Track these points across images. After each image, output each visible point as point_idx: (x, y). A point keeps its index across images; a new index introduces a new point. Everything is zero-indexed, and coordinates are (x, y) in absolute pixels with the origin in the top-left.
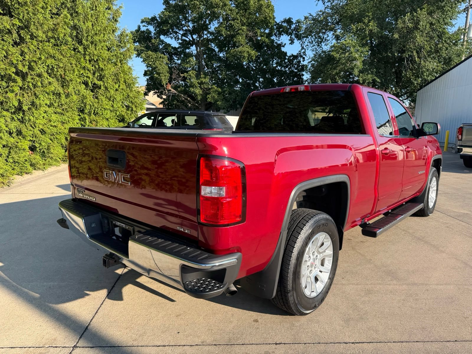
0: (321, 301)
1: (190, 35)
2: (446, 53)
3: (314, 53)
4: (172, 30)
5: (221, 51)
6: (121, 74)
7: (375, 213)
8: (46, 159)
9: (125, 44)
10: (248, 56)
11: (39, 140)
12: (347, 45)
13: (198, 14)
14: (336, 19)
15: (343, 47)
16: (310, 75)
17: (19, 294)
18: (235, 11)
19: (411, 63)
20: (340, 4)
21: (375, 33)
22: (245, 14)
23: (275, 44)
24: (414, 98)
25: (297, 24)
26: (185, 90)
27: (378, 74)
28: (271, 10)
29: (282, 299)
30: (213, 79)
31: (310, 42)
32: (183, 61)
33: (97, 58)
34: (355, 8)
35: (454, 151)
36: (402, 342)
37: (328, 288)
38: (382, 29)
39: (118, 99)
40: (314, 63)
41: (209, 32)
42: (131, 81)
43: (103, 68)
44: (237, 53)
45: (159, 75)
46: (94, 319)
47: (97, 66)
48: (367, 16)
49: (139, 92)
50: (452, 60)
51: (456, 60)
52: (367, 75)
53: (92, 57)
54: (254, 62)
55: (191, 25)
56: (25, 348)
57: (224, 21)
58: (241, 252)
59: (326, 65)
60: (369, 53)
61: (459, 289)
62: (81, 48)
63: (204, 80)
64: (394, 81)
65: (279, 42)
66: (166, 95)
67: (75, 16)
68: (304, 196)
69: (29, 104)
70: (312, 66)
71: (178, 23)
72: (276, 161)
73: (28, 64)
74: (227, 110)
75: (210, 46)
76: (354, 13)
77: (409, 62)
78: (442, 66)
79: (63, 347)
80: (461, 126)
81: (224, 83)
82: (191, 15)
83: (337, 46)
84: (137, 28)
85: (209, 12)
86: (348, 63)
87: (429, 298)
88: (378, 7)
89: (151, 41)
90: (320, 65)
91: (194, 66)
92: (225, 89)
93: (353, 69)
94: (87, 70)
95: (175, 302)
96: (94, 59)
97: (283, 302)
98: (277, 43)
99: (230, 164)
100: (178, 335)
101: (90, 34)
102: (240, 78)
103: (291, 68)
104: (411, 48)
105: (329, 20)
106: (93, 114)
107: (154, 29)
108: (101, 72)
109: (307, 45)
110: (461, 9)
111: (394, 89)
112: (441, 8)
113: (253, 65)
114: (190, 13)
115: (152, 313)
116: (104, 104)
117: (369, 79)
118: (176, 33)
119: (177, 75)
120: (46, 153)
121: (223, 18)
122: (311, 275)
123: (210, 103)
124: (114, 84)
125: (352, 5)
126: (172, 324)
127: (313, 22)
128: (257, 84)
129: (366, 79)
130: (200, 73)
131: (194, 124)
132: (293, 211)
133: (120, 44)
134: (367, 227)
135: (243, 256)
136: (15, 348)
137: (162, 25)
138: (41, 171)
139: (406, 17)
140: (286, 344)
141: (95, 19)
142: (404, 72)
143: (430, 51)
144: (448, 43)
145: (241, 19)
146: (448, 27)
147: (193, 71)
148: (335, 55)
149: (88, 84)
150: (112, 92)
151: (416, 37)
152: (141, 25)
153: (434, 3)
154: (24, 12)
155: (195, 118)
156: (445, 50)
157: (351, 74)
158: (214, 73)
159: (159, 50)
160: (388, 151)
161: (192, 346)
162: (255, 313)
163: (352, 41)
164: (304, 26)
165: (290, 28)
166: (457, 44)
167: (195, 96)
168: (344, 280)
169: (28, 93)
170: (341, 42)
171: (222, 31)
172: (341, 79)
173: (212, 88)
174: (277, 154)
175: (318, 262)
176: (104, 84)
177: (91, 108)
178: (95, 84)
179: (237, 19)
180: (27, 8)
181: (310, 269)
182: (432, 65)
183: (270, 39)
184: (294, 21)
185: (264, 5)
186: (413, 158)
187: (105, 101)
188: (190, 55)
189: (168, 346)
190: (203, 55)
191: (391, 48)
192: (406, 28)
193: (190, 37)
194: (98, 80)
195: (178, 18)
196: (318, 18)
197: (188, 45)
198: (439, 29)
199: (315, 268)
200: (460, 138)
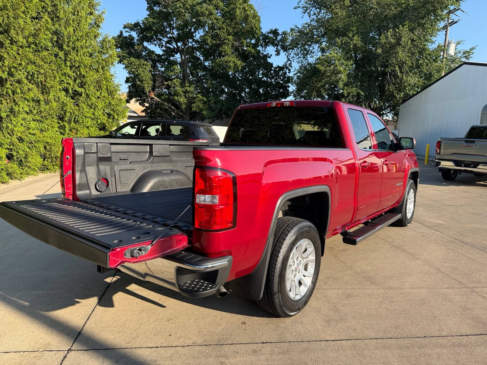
0: (305, 304)
1: (174, 43)
2: (426, 69)
3: (300, 65)
4: (156, 36)
5: (206, 59)
6: (103, 81)
7: (355, 222)
8: (23, 168)
9: (107, 50)
10: (234, 66)
11: (17, 148)
12: (332, 59)
13: (183, 21)
14: (321, 32)
15: (328, 60)
16: (296, 87)
17: (8, 303)
18: (221, 20)
19: (394, 77)
20: (325, 17)
21: (359, 48)
22: (231, 24)
23: (261, 55)
24: (396, 111)
25: (283, 36)
26: (169, 98)
27: (362, 87)
28: (258, 20)
29: (269, 301)
30: (198, 88)
31: (295, 54)
32: (167, 68)
33: (78, 64)
34: (340, 22)
35: (434, 164)
36: (377, 339)
37: (311, 292)
38: (365, 43)
39: (100, 107)
40: (300, 75)
41: (194, 40)
42: (114, 89)
43: (84, 75)
44: (223, 62)
45: (142, 83)
46: (86, 325)
47: (78, 73)
48: (351, 30)
49: (121, 100)
50: (432, 76)
51: (436, 76)
52: (352, 88)
53: (74, 64)
54: (240, 72)
55: (176, 32)
56: (19, 352)
57: (210, 30)
58: (231, 255)
59: (311, 77)
60: (354, 67)
61: (431, 291)
62: (61, 54)
63: (188, 89)
64: (377, 94)
65: (265, 53)
66: (149, 103)
67: (56, 21)
68: (289, 206)
69: (8, 111)
70: (297, 78)
71: (162, 30)
72: (263, 172)
73: (7, 70)
74: (213, 120)
75: (195, 54)
76: (339, 27)
77: (392, 77)
78: (424, 82)
79: (58, 351)
80: (439, 140)
81: (209, 93)
82: (175, 22)
83: (322, 59)
84: (119, 34)
85: (194, 20)
86: (333, 76)
87: (403, 300)
88: (362, 22)
89: (134, 48)
90: (306, 77)
91: (179, 74)
92: (210, 98)
93: (337, 82)
94: (67, 77)
95: (166, 308)
96: (75, 65)
97: (270, 304)
98: (263, 54)
99: (223, 175)
100: (169, 337)
101: (71, 39)
102: (225, 87)
103: (276, 79)
104: (393, 63)
105: (315, 33)
106: (74, 122)
107: (137, 35)
108: (82, 79)
109: (293, 57)
110: (441, 27)
111: (377, 102)
112: (422, 26)
113: (239, 75)
114: (175, 21)
115: (143, 318)
116: (85, 112)
117: (353, 92)
118: (160, 40)
119: (160, 83)
120: (23, 161)
121: (209, 27)
122: (295, 279)
123: (195, 112)
124: (96, 92)
125: (337, 19)
126: (164, 328)
127: (298, 34)
128: (243, 95)
129: (350, 92)
130: (185, 82)
131: (179, 134)
132: (279, 219)
133: (102, 50)
134: (348, 235)
135: (234, 258)
136: (9, 352)
137: (146, 31)
138: (18, 181)
139: (389, 33)
140: (272, 343)
141: (77, 25)
142: (387, 86)
143: (412, 67)
144: (428, 59)
145: (227, 28)
146: (428, 43)
147: (177, 79)
148: (321, 67)
149: (69, 91)
150: (94, 100)
151: (399, 53)
152: (123, 30)
153: (415, 20)
154: (4, 16)
155: (180, 127)
156: (426, 66)
157: (336, 87)
158: (199, 82)
159: (142, 57)
160: (366, 164)
161: (183, 346)
162: (243, 316)
163: (337, 54)
164: (290, 38)
165: (276, 40)
166: (437, 61)
167: (179, 105)
168: (326, 285)
169: (6, 100)
170: (326, 54)
171: (208, 40)
172: (326, 91)
173: (197, 97)
174: (264, 166)
175: (302, 267)
176: (85, 91)
177: (71, 116)
178: (75, 91)
179: (224, 29)
180: (7, 12)
181: (294, 273)
182: (413, 80)
183: (256, 50)
184: (280, 32)
185: (250, 15)
186: (393, 171)
187: (86, 109)
188: (175, 63)
189: (160, 347)
190: (188, 63)
191: (375, 63)
192: (389, 43)
193: (174, 44)
194: (79, 87)
195: (163, 25)
196: (304, 30)
197: (173, 53)
198: (420, 45)
199: (299, 272)
200: (438, 152)
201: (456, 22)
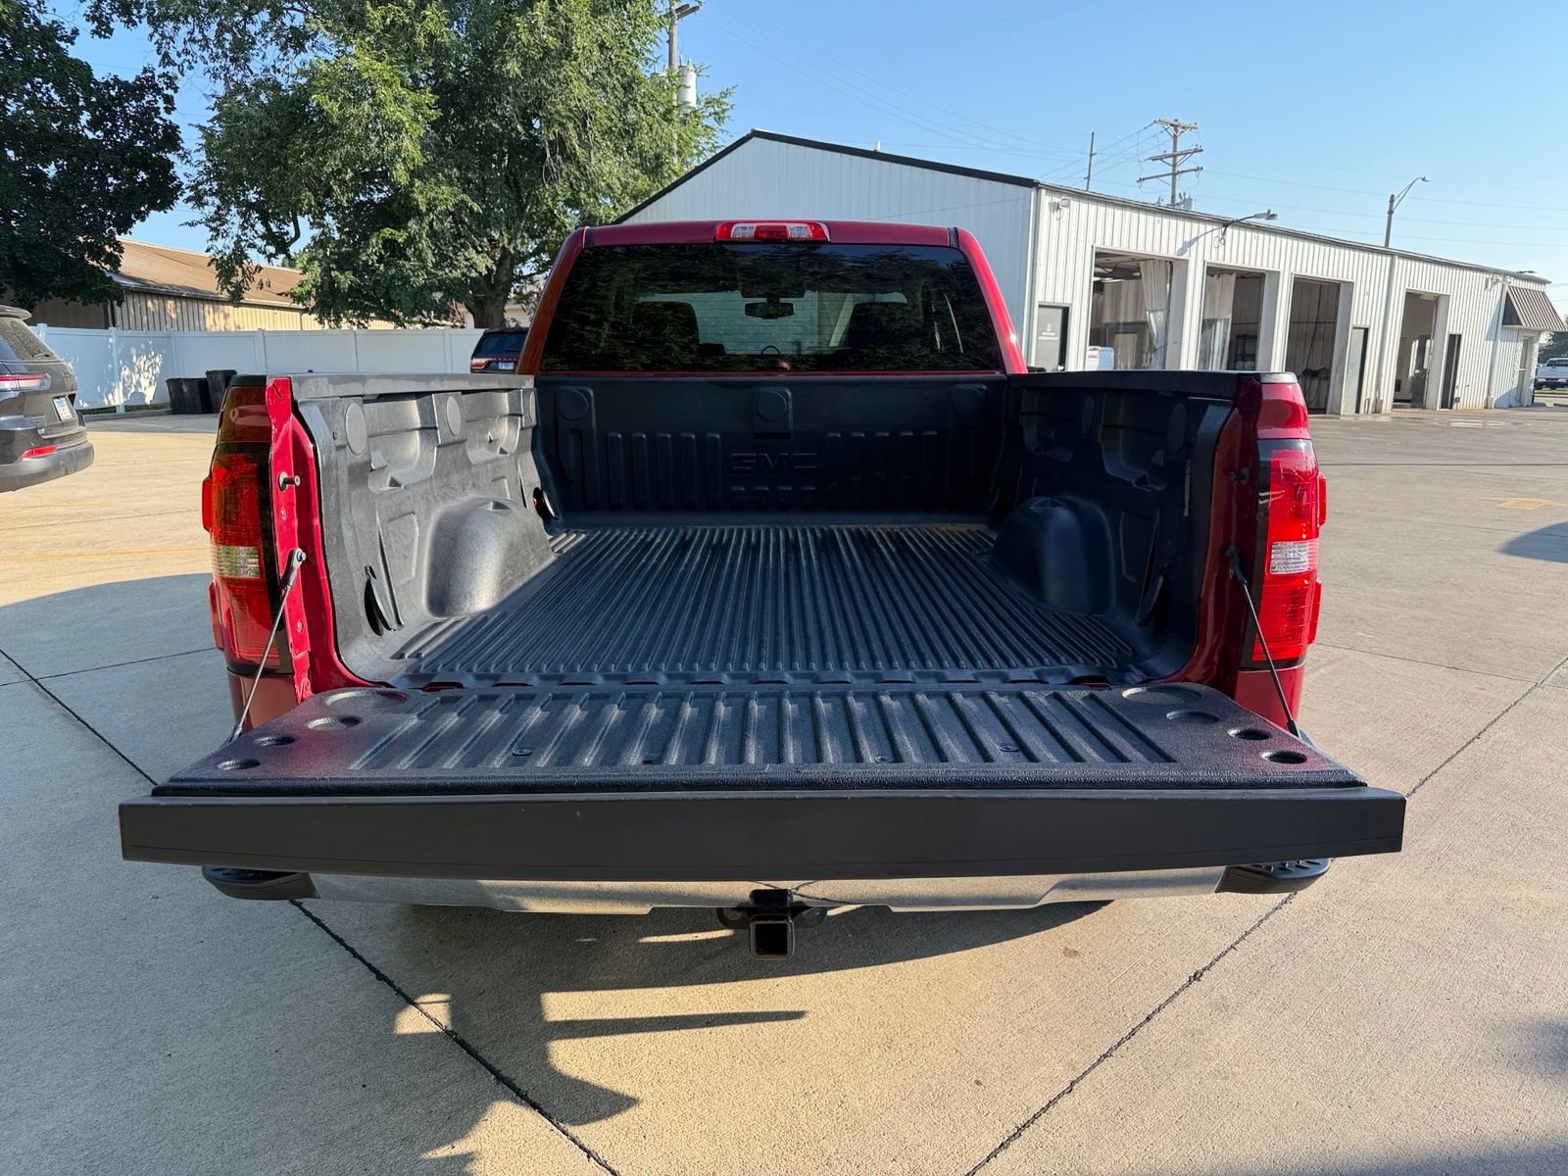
19: (564, 160)
21: (448, 48)
31: (195, 41)
51: (675, 167)
52: (438, 186)
59: (287, 135)
77: (559, 157)
93: (390, 161)
117: (445, 199)
129: (435, 199)
139: (538, 13)
148: (326, 103)
192: (538, 47)
201: (695, 9)
